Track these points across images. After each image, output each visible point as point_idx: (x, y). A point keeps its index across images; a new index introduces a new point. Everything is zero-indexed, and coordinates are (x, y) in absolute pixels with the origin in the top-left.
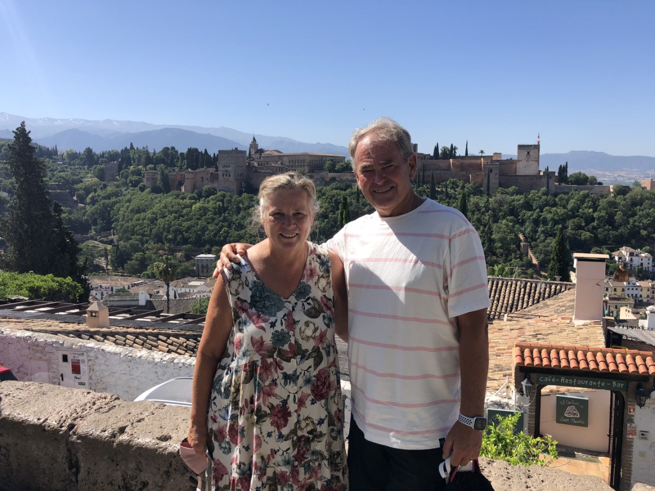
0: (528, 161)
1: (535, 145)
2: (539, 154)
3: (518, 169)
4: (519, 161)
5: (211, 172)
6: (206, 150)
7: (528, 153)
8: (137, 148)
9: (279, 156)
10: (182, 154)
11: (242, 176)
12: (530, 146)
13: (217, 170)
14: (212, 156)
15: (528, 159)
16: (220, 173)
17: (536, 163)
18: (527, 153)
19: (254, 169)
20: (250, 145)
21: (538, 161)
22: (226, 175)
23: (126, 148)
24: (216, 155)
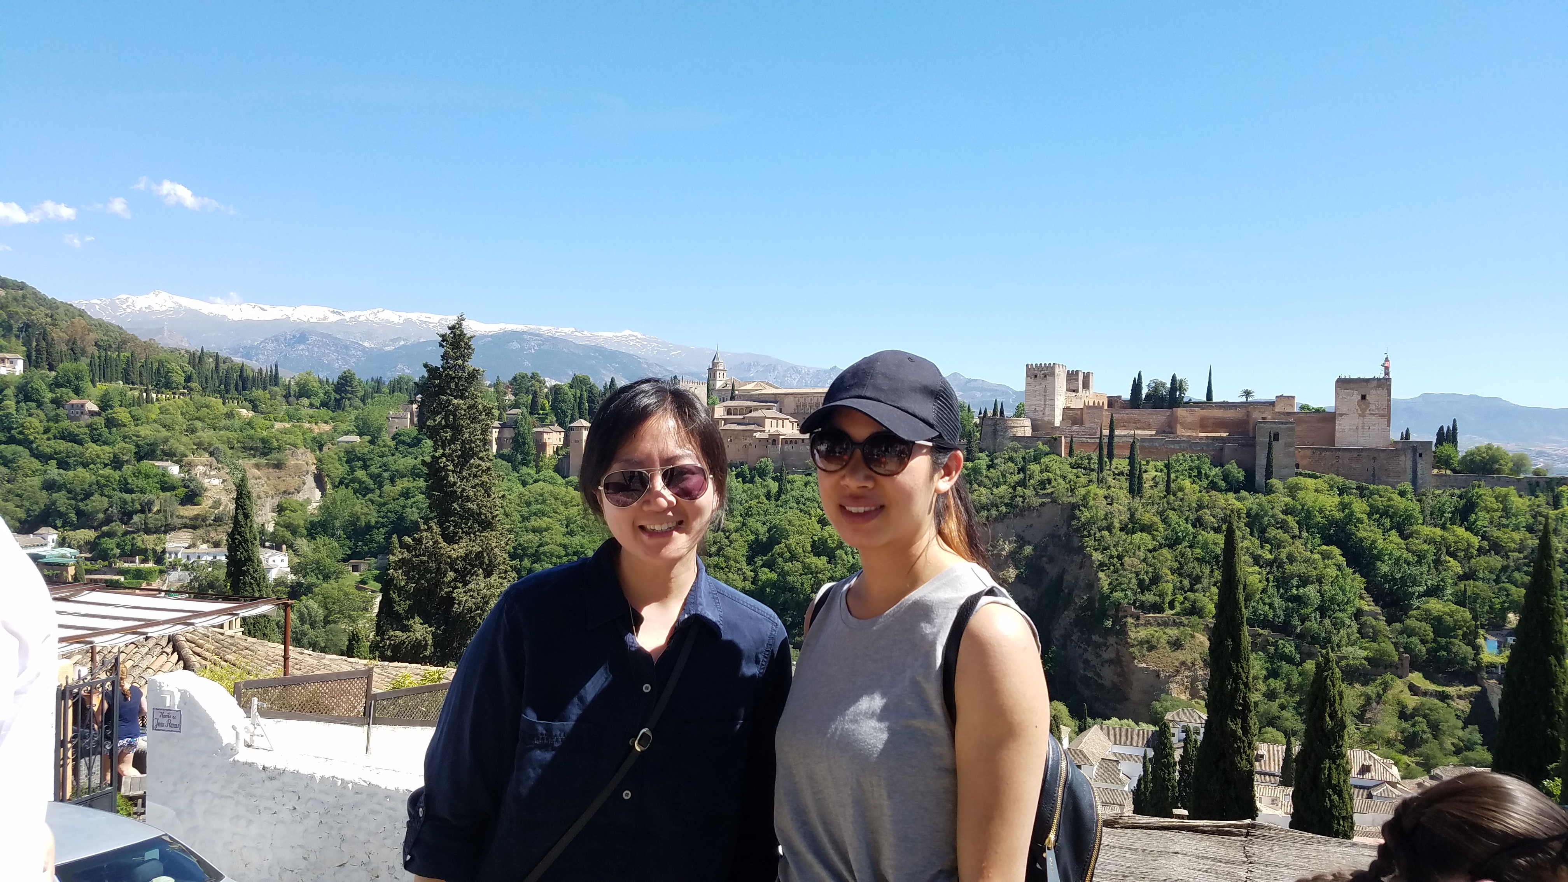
0: (1362, 415)
1: (1379, 379)
2: (1389, 400)
3: (1337, 435)
4: (1341, 415)
6: (612, 380)
7: (1363, 397)
9: (776, 395)
10: (556, 388)
12: (1367, 381)
15: (1363, 411)
17: (1384, 421)
18: (1360, 397)
21: (1387, 416)
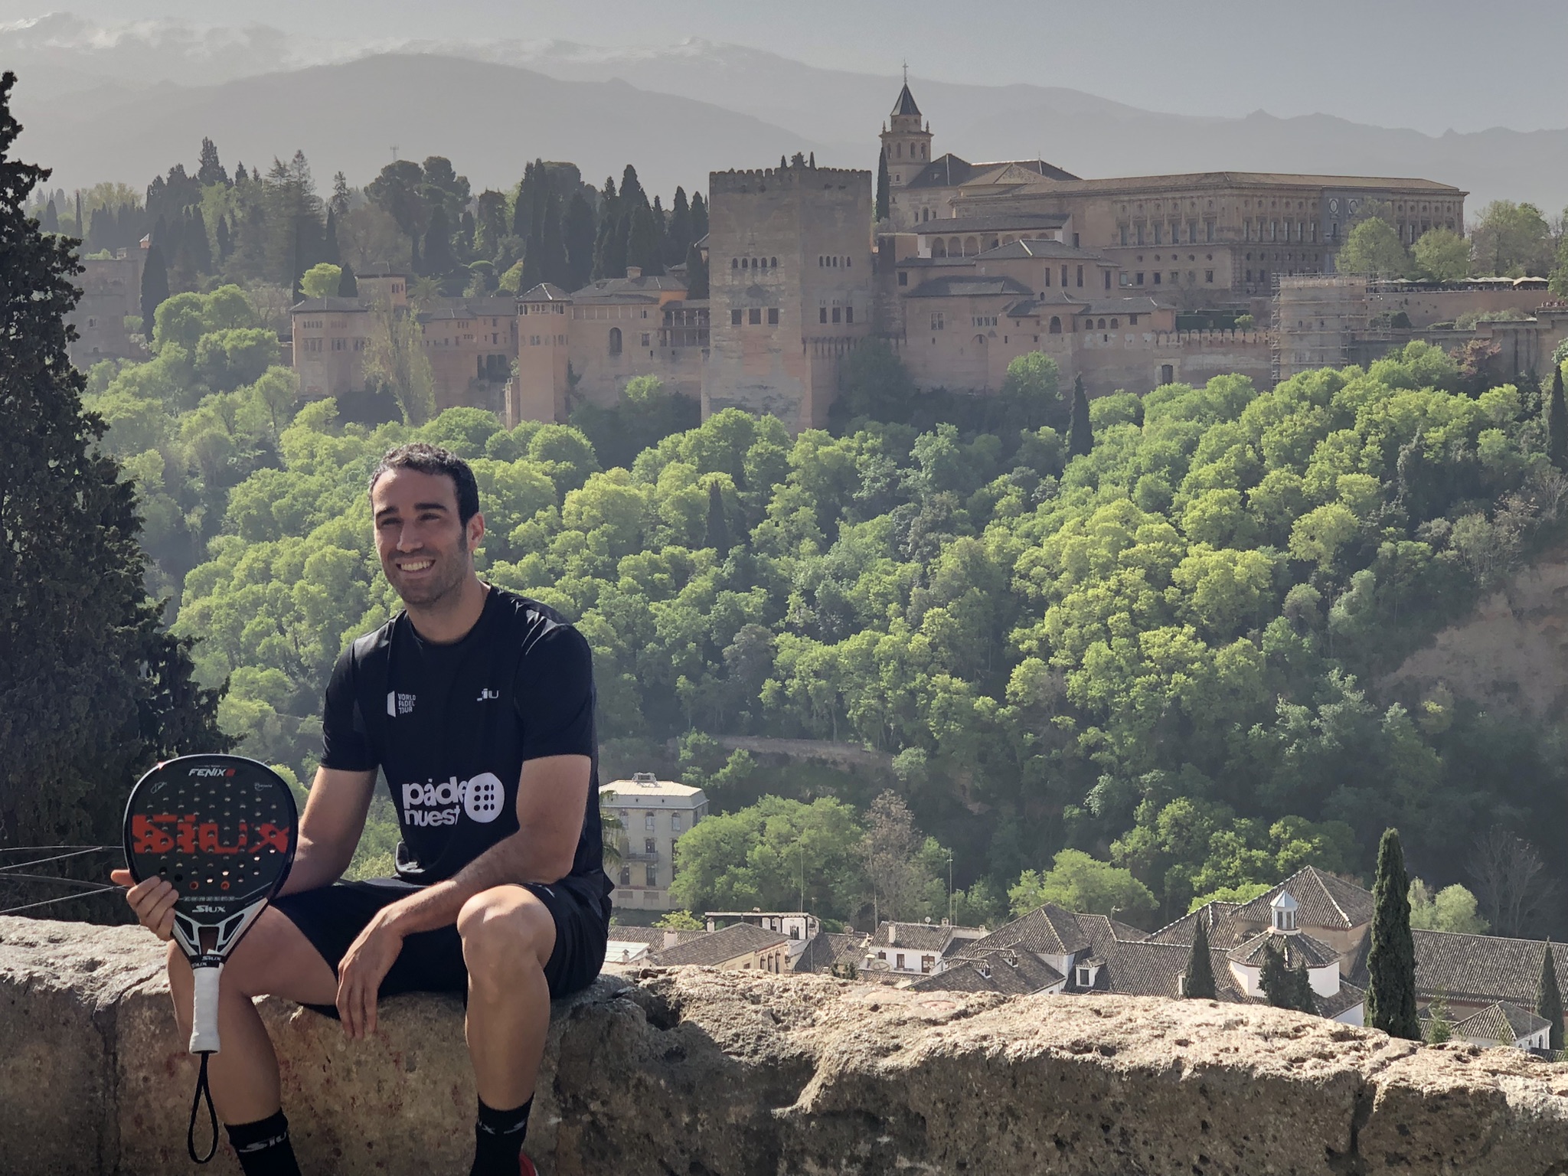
5: (665, 297)
6: (630, 172)
8: (241, 173)
9: (1060, 196)
10: (492, 199)
11: (843, 315)
13: (699, 287)
14: (668, 205)
16: (719, 304)
19: (914, 278)
20: (884, 135)
22: (755, 318)
23: (177, 172)
24: (690, 201)
